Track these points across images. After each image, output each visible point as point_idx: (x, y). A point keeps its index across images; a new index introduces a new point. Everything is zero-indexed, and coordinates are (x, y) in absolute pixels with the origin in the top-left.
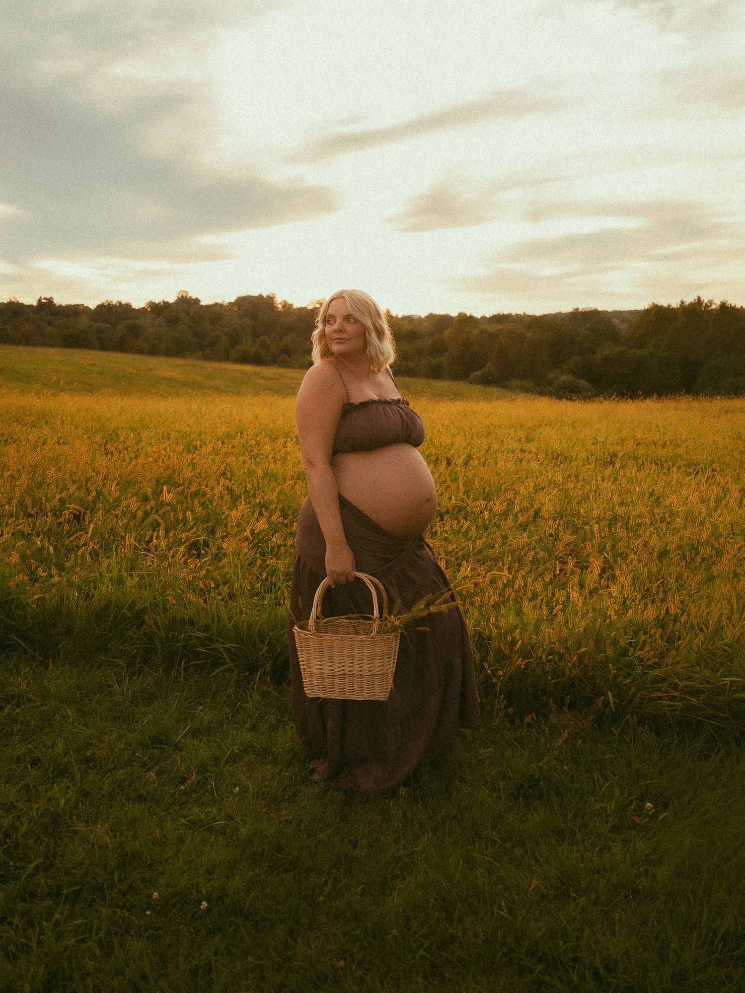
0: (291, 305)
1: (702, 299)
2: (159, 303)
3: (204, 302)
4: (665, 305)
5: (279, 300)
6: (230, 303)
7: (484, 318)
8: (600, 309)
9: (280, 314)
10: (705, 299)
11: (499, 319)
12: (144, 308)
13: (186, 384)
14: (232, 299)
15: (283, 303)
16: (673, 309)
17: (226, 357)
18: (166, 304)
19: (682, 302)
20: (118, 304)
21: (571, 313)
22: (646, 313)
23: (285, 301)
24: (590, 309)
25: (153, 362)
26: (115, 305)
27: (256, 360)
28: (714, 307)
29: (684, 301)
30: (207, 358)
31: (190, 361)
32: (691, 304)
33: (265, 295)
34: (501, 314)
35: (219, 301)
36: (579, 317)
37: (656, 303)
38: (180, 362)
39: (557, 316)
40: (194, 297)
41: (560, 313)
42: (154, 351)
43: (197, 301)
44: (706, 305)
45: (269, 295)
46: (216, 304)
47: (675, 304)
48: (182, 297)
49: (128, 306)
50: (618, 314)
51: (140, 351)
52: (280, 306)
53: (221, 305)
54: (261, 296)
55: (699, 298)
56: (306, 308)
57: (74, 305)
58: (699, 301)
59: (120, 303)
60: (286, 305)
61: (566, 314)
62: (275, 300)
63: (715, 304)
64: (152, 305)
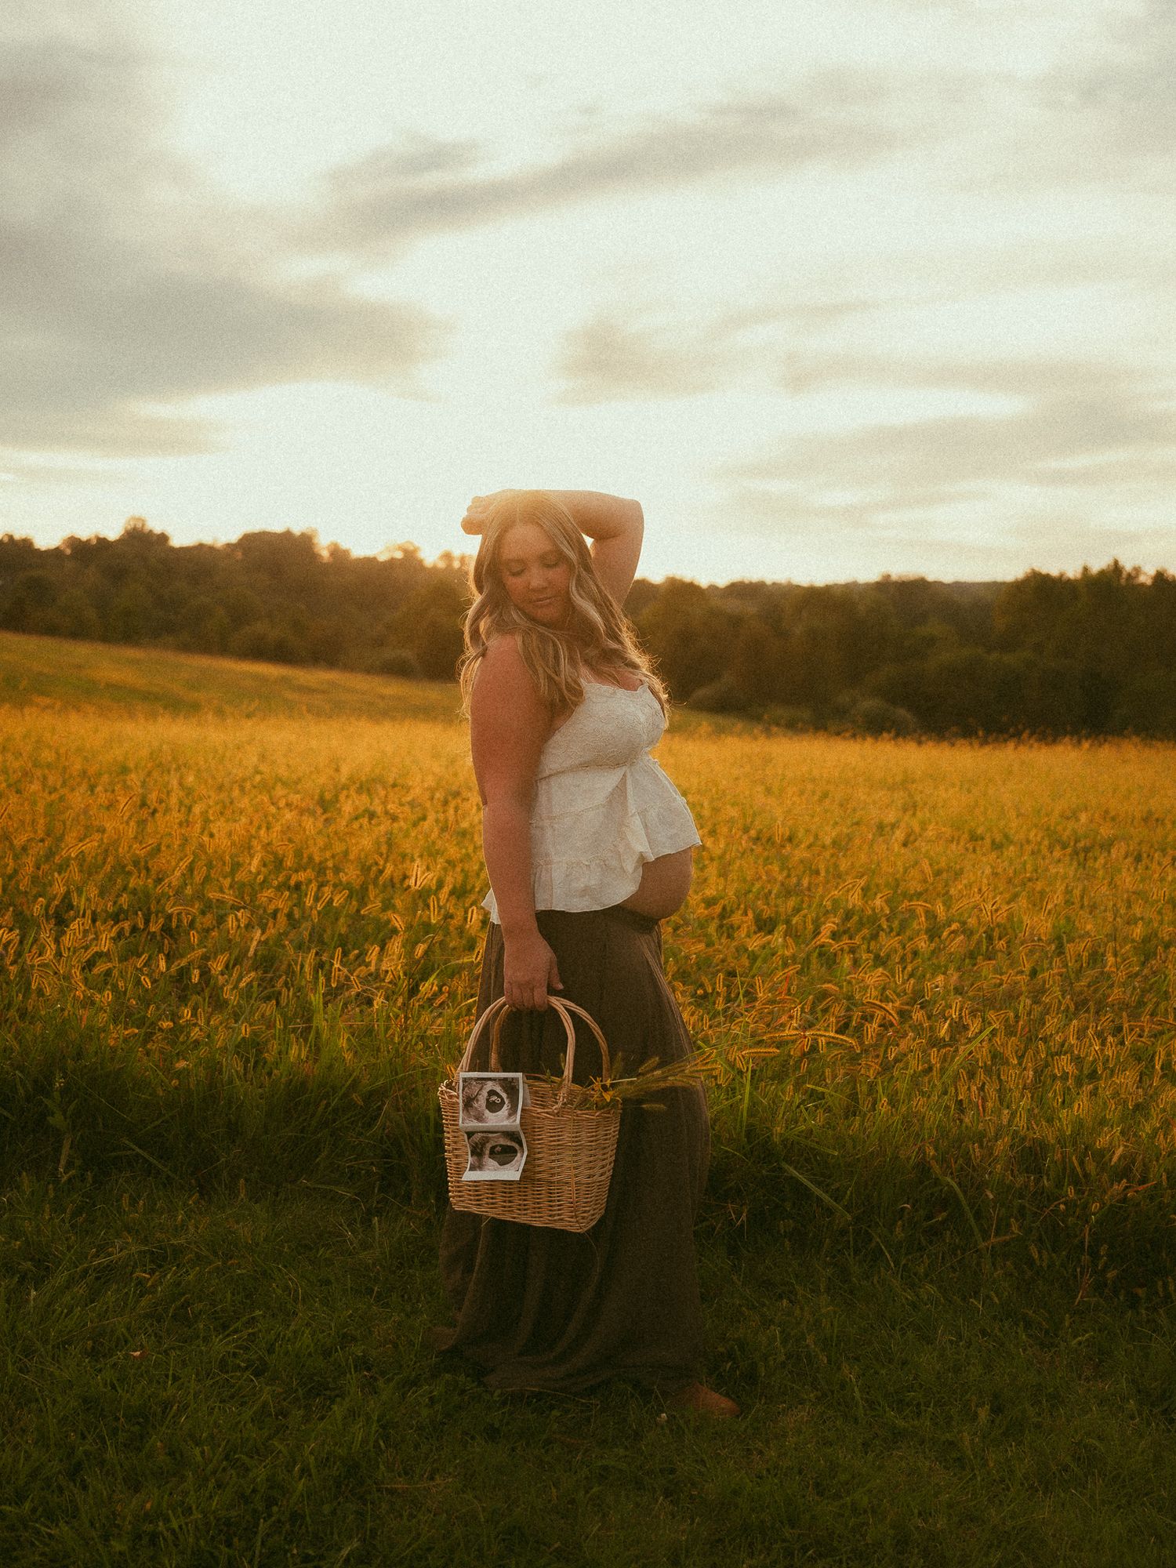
0: (346, 552)
1: (1122, 563)
2: (89, 541)
3: (177, 542)
4: (1054, 572)
5: (323, 544)
6: (228, 545)
7: (713, 588)
8: (930, 578)
9: (325, 569)
10: (1128, 566)
11: (741, 590)
12: (58, 549)
14: (233, 538)
15: (331, 547)
16: (1069, 580)
17: (219, 646)
18: (102, 543)
19: (1086, 569)
20: (6, 540)
21: (877, 583)
22: (1018, 587)
23: (335, 545)
24: (912, 579)
25: (81, 651)
27: (280, 654)
28: (1142, 579)
29: (1089, 565)
30: (185, 648)
31: (155, 654)
32: (1102, 573)
33: (297, 530)
34: (747, 582)
35: (207, 540)
36: (891, 591)
37: (1037, 569)
38: (131, 653)
39: (851, 588)
40: (157, 530)
41: (855, 584)
42: (78, 632)
43: (163, 538)
44: (1129, 575)
45: (304, 531)
46: (201, 546)
47: (1073, 572)
48: (135, 529)
49: (26, 545)
51: (51, 630)
52: (325, 554)
53: (211, 548)
55: (1116, 562)
56: (375, 558)
58: (1117, 568)
59: (11, 537)
60: (337, 553)
61: (867, 585)
62: (315, 541)
63: (1145, 574)
64: (75, 543)
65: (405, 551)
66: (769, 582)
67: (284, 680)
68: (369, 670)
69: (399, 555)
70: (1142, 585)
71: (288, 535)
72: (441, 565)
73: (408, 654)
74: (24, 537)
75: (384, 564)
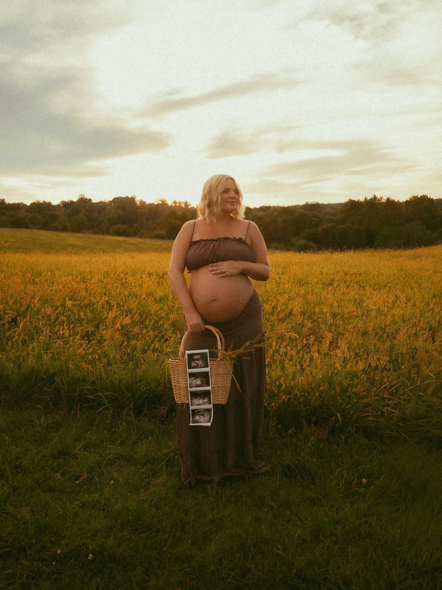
0: (145, 202)
1: (376, 196)
2: (68, 202)
3: (94, 201)
4: (356, 200)
5: (138, 199)
6: (110, 201)
7: (255, 208)
8: (320, 203)
9: (138, 207)
10: (378, 197)
11: (264, 209)
12: (58, 205)
13: (84, 248)
14: (111, 199)
15: (140, 201)
16: (361, 202)
17: (107, 232)
18: (72, 202)
19: (366, 198)
20: (43, 203)
21: (304, 205)
22: (346, 204)
23: (141, 200)
24: (315, 203)
25: (64, 235)
26: (42, 203)
27: (125, 234)
28: (383, 201)
29: (367, 197)
30: (97, 233)
31: (87, 235)
32: (371, 199)
33: (130, 196)
34: (265, 206)
35: (103, 200)
36: (308, 207)
37: (351, 199)
38: (79, 235)
39: (297, 207)
40: (88, 198)
41: (298, 205)
42: (65, 229)
43: (90, 200)
44: (379, 199)
45: (132, 196)
46: (101, 202)
47: (362, 199)
48: (81, 198)
49: (49, 204)
50: (330, 206)
51: (56, 229)
52: (138, 203)
53: (104, 203)
54: (127, 197)
55: (375, 196)
56: (153, 204)
57: (18, 203)
58: (375, 198)
59: (45, 202)
60: (142, 203)
61: (301, 206)
62: (135, 199)
63: (384, 199)
64: (64, 203)
65: (162, 201)
66: (272, 206)
67: (125, 241)
68: (151, 238)
69: (161, 202)
70: (383, 203)
71: (127, 198)
72: (173, 205)
73: (163, 232)
74: (48, 202)
75: (156, 205)
